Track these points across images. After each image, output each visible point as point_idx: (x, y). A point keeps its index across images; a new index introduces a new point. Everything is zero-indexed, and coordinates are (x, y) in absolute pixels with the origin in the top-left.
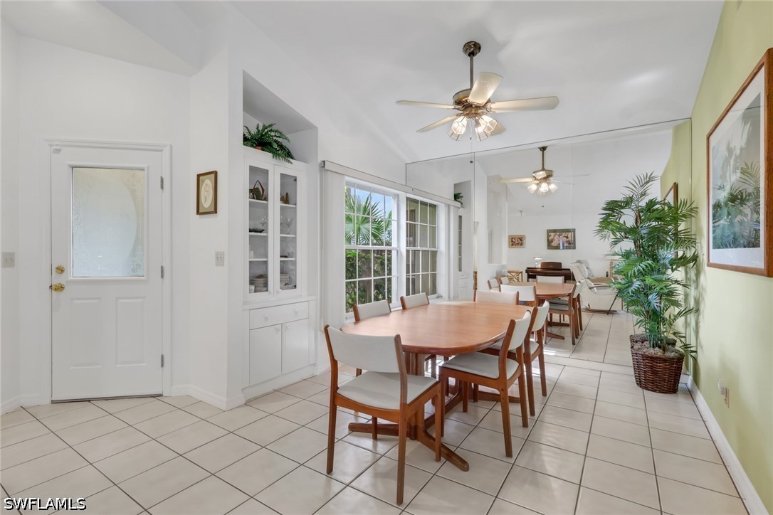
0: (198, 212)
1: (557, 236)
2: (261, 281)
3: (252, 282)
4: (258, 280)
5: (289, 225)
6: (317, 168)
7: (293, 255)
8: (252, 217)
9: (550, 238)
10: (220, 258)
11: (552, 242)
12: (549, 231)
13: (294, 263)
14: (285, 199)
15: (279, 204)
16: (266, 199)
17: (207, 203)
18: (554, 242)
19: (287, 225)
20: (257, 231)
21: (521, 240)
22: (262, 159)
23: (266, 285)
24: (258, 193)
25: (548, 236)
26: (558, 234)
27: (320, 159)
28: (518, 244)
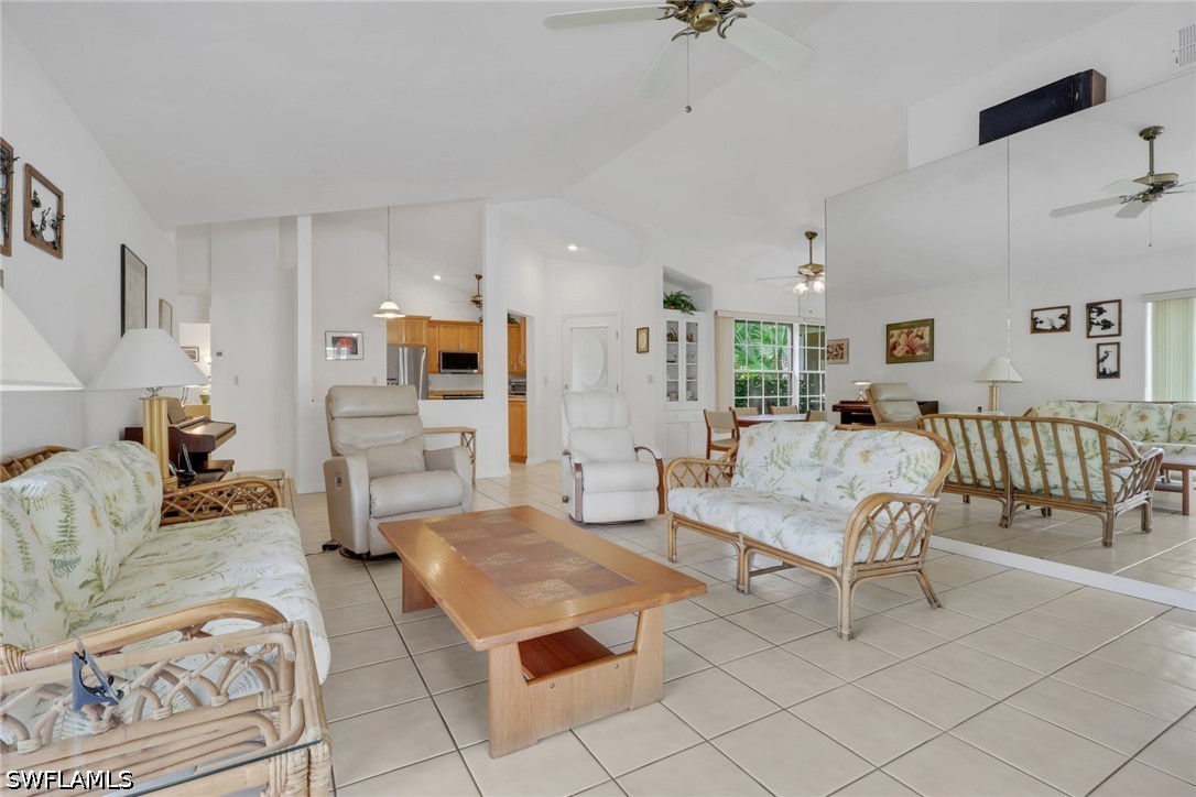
0: (638, 352)
1: (904, 336)
2: (674, 395)
3: (668, 395)
4: (673, 394)
5: (693, 356)
6: (712, 315)
7: (695, 377)
8: (669, 352)
9: (892, 341)
10: (650, 379)
11: (894, 348)
12: (890, 327)
13: (696, 383)
14: (690, 338)
15: (686, 342)
16: (677, 340)
17: (643, 347)
18: (899, 348)
19: (691, 356)
20: (672, 361)
21: (842, 349)
22: (675, 315)
23: (677, 398)
24: (672, 337)
25: (889, 337)
26: (906, 331)
27: (714, 309)
28: (836, 355)
